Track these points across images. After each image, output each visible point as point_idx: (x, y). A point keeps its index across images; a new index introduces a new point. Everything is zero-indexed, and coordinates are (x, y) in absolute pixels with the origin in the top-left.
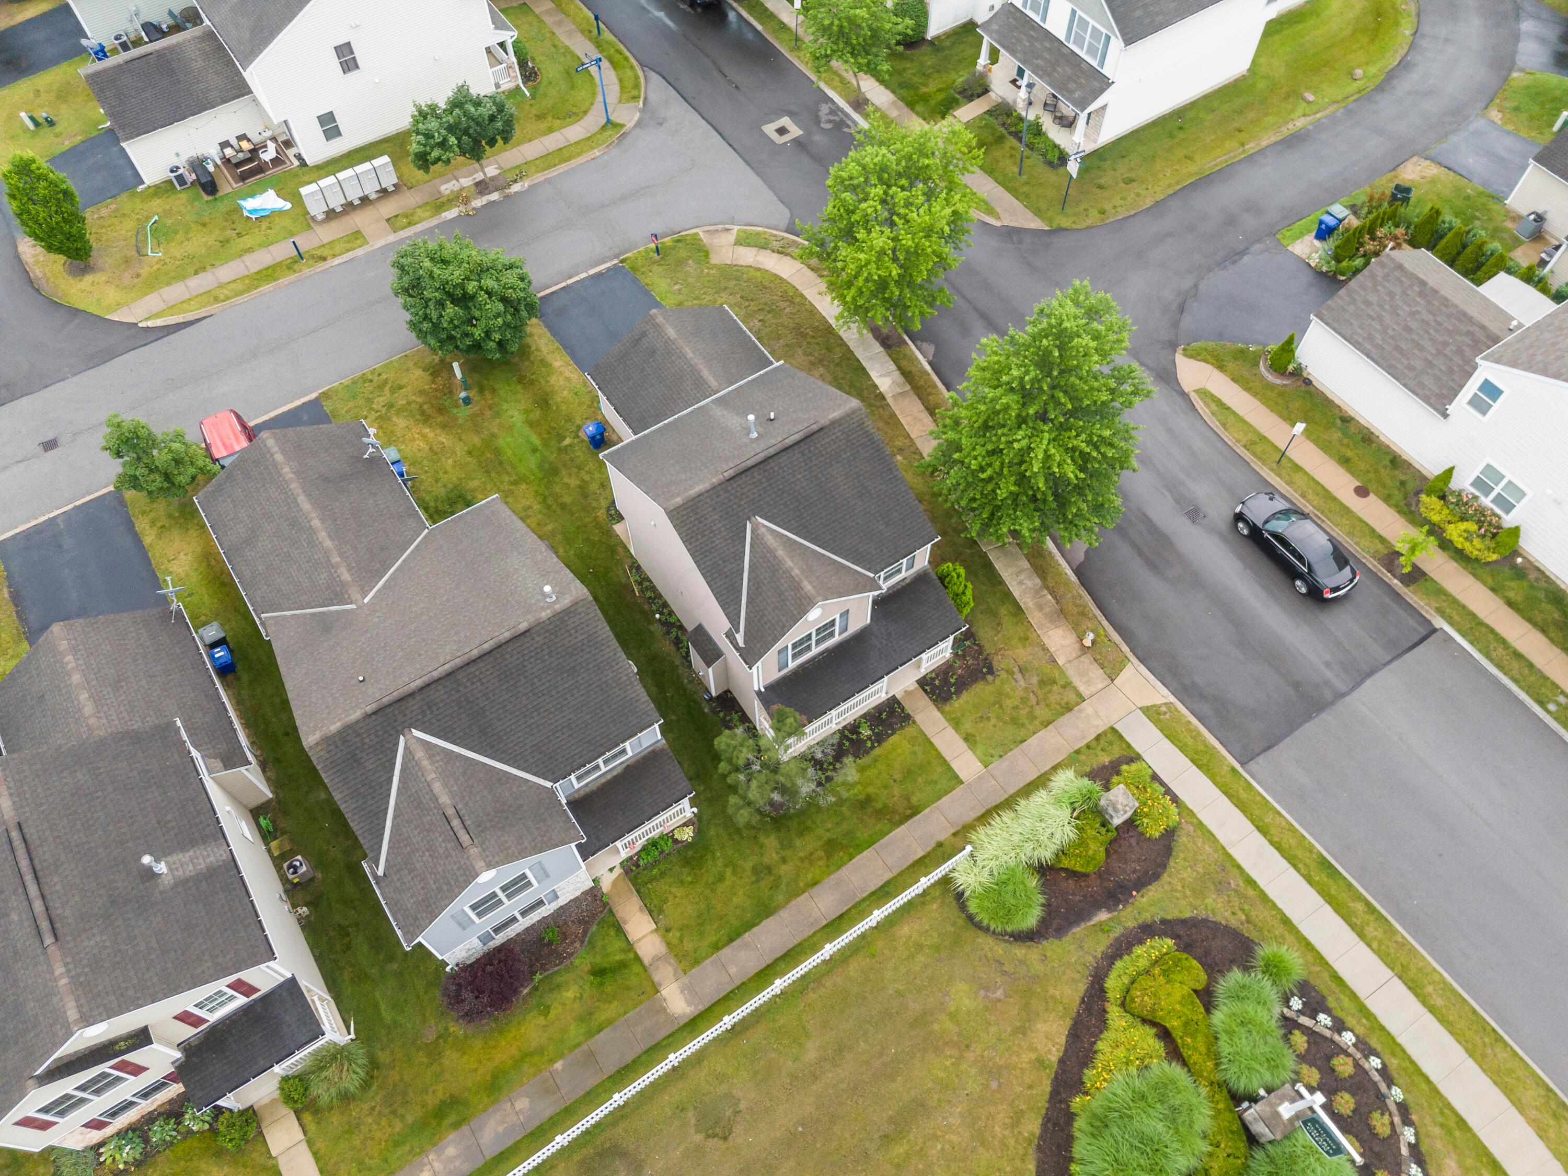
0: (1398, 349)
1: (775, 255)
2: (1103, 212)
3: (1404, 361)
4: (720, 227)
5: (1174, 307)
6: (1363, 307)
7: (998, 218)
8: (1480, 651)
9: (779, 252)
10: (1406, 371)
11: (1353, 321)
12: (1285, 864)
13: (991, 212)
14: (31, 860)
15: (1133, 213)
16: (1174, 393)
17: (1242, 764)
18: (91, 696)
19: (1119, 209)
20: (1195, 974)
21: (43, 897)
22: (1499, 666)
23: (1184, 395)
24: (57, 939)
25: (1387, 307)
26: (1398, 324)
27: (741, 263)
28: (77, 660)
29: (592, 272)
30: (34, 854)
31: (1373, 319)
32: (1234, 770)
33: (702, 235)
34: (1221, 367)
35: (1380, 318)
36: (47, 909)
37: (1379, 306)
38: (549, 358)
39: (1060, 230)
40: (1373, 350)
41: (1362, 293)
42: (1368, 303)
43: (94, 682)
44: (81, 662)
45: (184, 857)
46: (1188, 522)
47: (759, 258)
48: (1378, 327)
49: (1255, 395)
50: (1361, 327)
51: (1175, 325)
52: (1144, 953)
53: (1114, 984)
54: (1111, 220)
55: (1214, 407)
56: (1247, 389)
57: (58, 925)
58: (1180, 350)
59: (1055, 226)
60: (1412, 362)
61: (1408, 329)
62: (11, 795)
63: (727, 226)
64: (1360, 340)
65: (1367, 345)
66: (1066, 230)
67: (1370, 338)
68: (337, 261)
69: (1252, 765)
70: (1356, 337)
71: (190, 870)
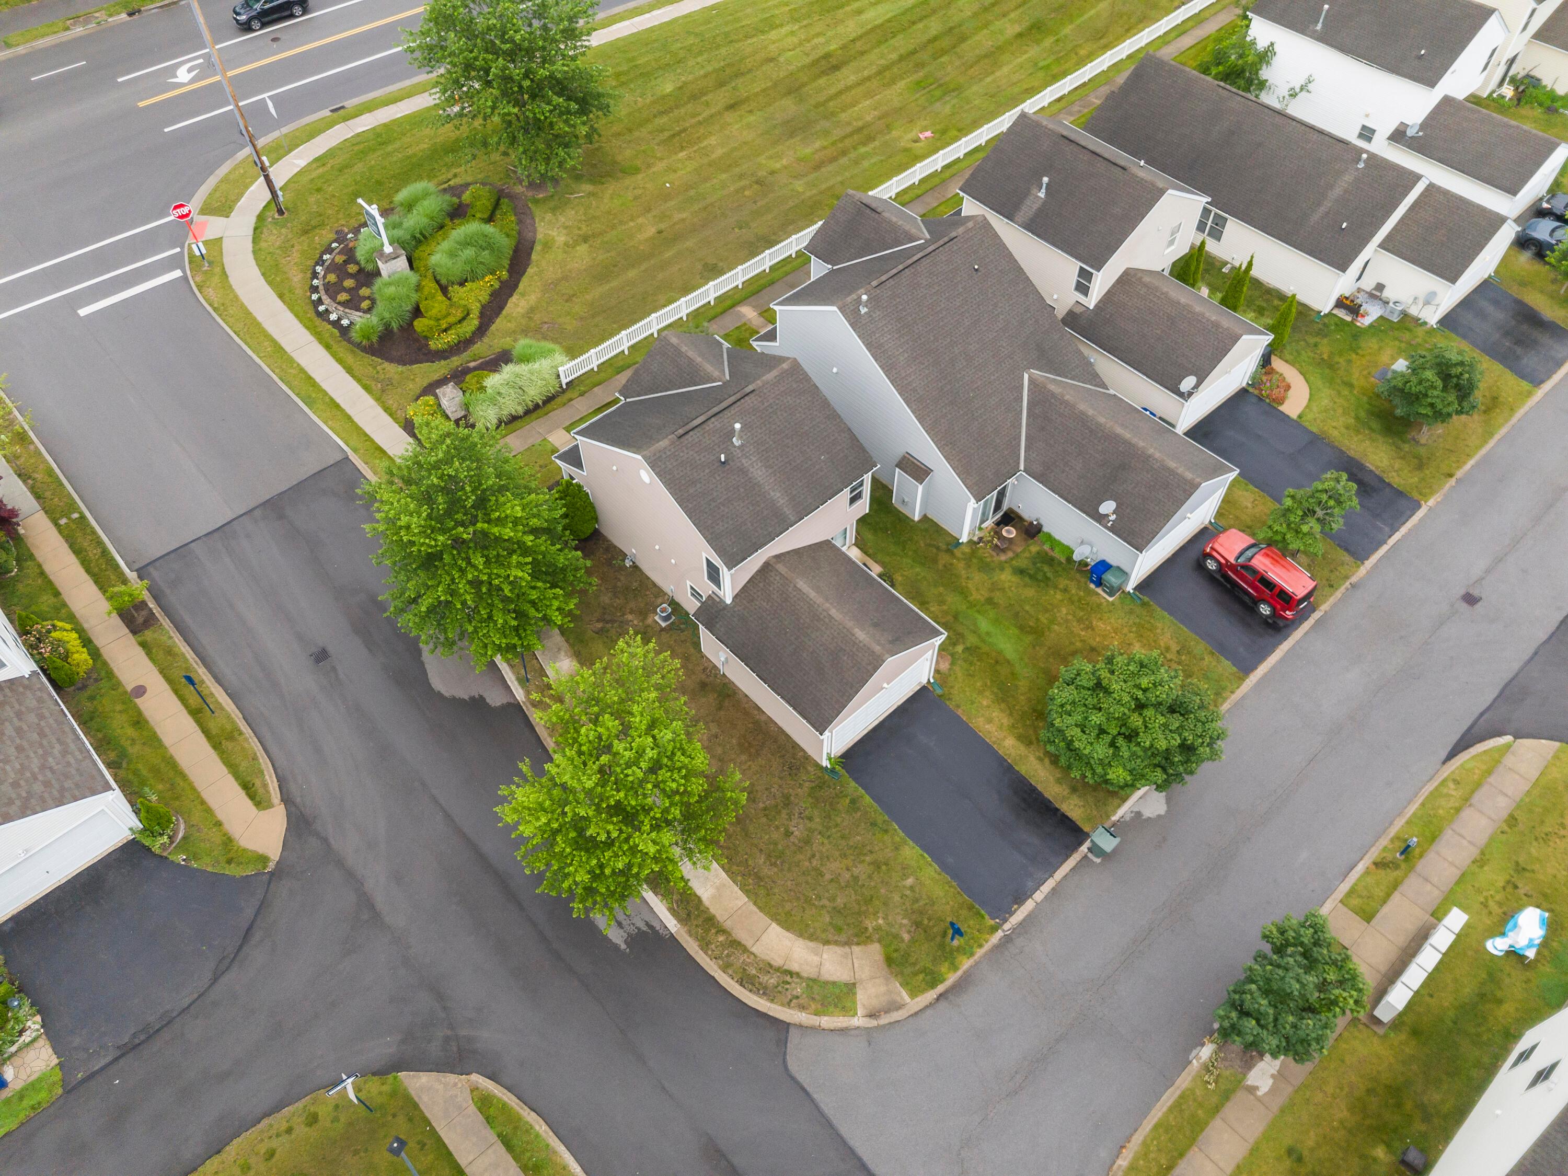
0: (42, 734)
1: (795, 967)
2: (313, 1119)
3: (43, 723)
4: (884, 1020)
5: (257, 935)
6: (53, 782)
7: (474, 1089)
8: (110, 553)
9: (790, 973)
10: (47, 714)
11: (73, 772)
12: (338, 401)
13: (484, 1103)
14: (1104, 159)
15: (265, 1122)
16: (298, 800)
17: (347, 458)
18: (1179, 303)
19: (284, 1126)
20: (420, 325)
21: (1084, 147)
22: (100, 543)
23: (287, 800)
24: (1063, 136)
25: (28, 774)
26: (28, 757)
27: (838, 950)
28: (1208, 320)
29: (1029, 905)
30: (1106, 162)
31: (51, 768)
32: (355, 450)
33: (907, 998)
34: (228, 841)
35: (43, 767)
36: (1078, 144)
37: (35, 779)
38: (1022, 749)
39: (381, 1072)
40: (69, 741)
41: (46, 795)
42: (47, 784)
43: (1185, 313)
44: (1204, 321)
45: (1036, 206)
46: (331, 649)
47: (816, 959)
48: (50, 759)
49: (203, 802)
50: (69, 764)
51: (263, 906)
52: (450, 338)
53: (473, 323)
54: (300, 1105)
55: (258, 783)
56: (209, 811)
57: (1067, 141)
58: (271, 866)
59: (391, 1077)
60: (36, 721)
61: (20, 749)
62: (1142, 179)
63: (873, 1023)
64: (77, 753)
65: (72, 746)
66: (374, 1074)
67: (65, 752)
68: (1360, 868)
69: (339, 457)
70: (80, 757)
71: (1028, 202)
